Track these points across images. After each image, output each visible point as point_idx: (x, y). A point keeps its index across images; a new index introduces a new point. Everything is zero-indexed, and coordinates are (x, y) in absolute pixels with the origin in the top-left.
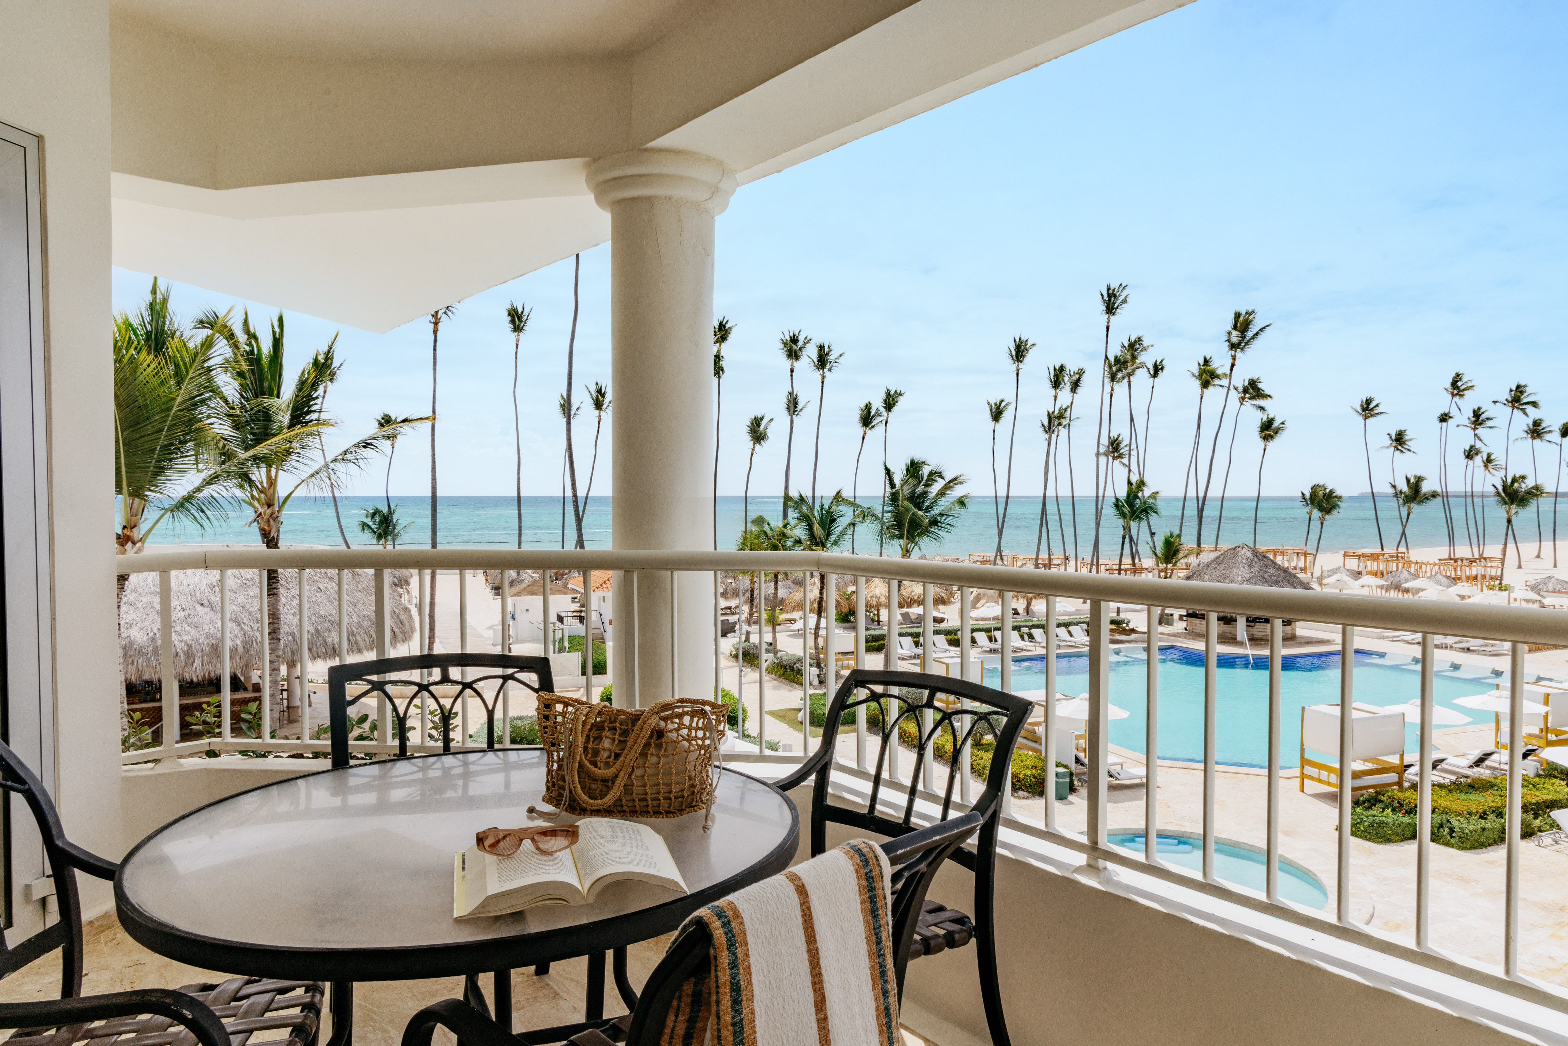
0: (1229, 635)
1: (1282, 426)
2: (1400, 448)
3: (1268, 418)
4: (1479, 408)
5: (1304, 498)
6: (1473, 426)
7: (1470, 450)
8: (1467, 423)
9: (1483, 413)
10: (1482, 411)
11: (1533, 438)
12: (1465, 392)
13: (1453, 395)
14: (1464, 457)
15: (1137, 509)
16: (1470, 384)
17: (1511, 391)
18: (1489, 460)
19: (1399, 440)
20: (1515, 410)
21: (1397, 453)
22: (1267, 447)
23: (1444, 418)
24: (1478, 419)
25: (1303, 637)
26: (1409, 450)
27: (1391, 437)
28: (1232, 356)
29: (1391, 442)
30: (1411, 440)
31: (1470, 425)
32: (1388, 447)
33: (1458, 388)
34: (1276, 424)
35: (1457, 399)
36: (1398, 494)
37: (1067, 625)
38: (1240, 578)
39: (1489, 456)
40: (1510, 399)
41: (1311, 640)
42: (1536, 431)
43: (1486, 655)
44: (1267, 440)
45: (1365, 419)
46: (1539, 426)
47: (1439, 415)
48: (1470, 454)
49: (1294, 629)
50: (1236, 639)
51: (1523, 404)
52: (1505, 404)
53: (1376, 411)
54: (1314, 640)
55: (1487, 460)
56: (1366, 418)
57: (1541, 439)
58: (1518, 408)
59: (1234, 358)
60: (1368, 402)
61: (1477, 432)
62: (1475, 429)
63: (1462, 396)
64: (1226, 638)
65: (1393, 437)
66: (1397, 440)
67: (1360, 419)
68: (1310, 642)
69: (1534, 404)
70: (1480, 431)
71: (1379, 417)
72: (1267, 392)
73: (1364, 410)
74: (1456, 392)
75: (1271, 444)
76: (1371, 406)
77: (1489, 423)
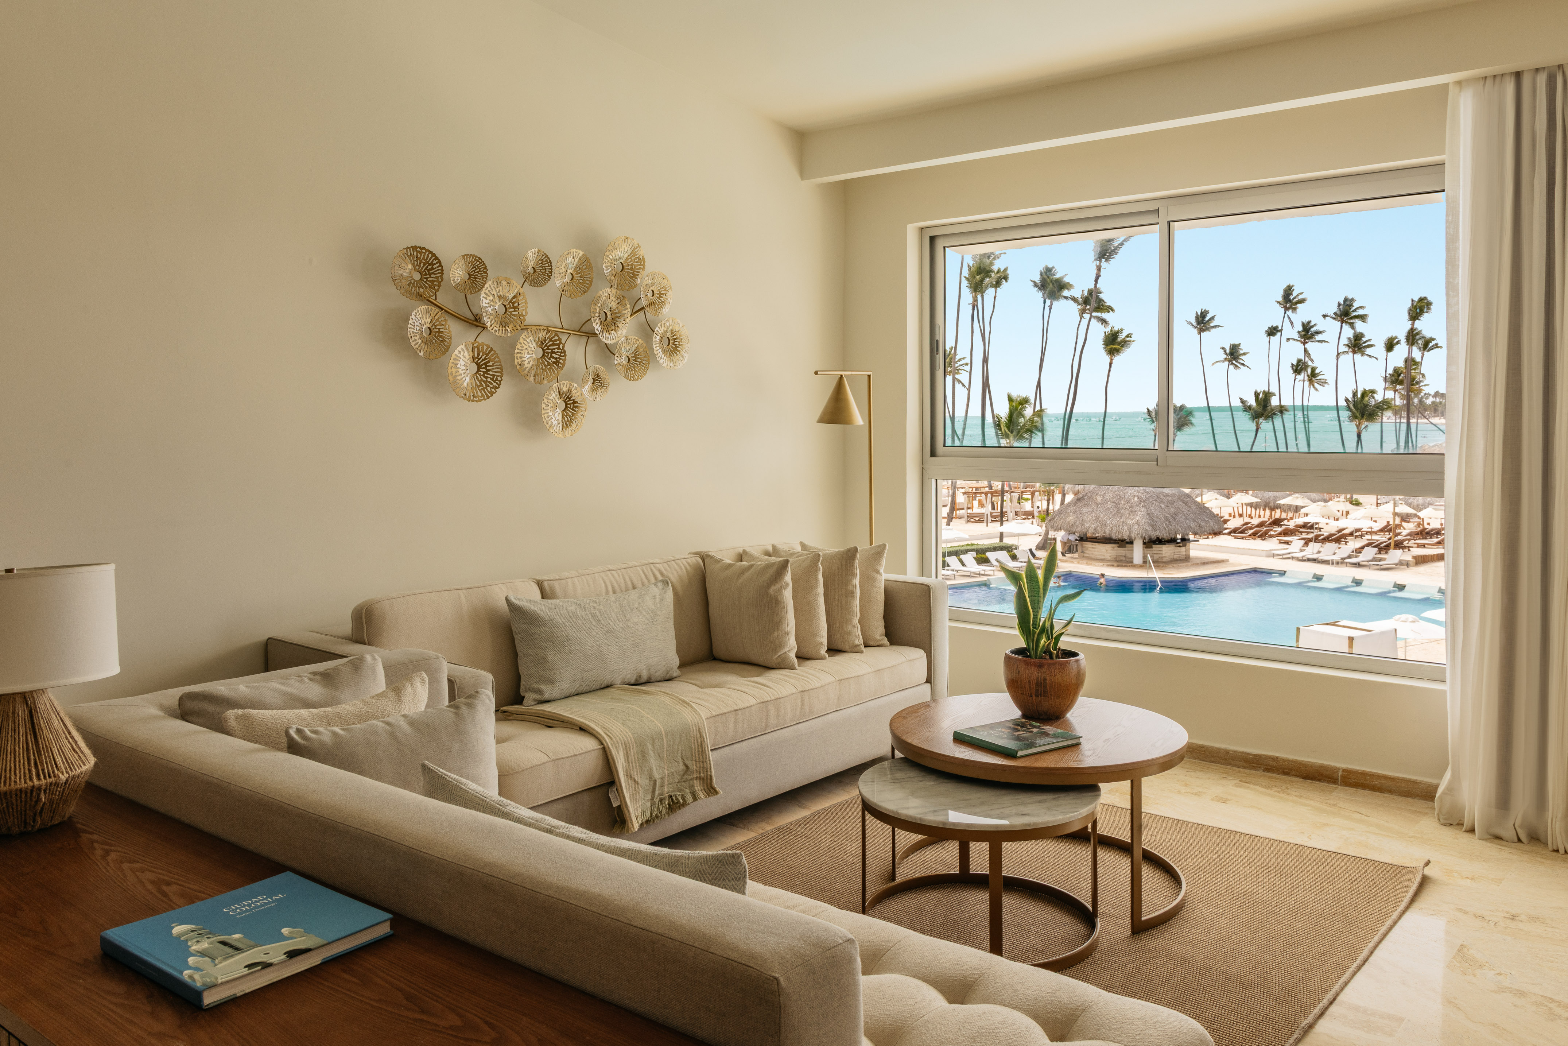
0: (1124, 559)
1: (1128, 339)
2: (1234, 362)
3: (1111, 331)
4: (1309, 322)
5: (1150, 415)
6: (1302, 340)
7: (1298, 365)
8: (1297, 337)
9: (1312, 327)
10: (1312, 324)
11: (1354, 352)
12: (1298, 305)
13: (1286, 309)
14: (1291, 371)
15: (1021, 428)
16: (1300, 297)
17: (1339, 304)
18: (1313, 375)
19: (1234, 355)
20: (1344, 324)
21: (1231, 367)
22: (1114, 362)
23: (1272, 332)
24: (1307, 333)
25: (1197, 558)
26: (1243, 365)
27: (1225, 351)
28: (1097, 266)
29: (1225, 356)
30: (1244, 354)
31: (1299, 339)
32: (1223, 361)
33: (1290, 301)
34: (1122, 337)
35: (1289, 313)
36: (1247, 408)
37: (956, 553)
38: (1136, 499)
39: (1313, 369)
40: (1338, 313)
41: (1206, 561)
42: (1357, 345)
43: (1378, 569)
44: (1113, 354)
45: (1200, 333)
46: (1360, 339)
47: (1266, 329)
48: (1299, 368)
49: (1188, 551)
50: (1132, 562)
51: (1352, 318)
52: (1334, 318)
53: (1212, 325)
54: (1210, 561)
55: (1311, 374)
56: (1201, 331)
57: (1363, 354)
58: (1346, 322)
59: (1099, 269)
60: (1204, 314)
61: (1306, 346)
62: (1304, 343)
63: (1294, 309)
64: (1121, 561)
65: (1228, 351)
66: (1232, 354)
67: (1195, 331)
68: (1206, 563)
69: (1363, 318)
70: (1310, 346)
71: (1213, 330)
72: (1109, 303)
73: (1199, 323)
74: (1288, 305)
75: (1117, 359)
76: (1207, 319)
77: (1318, 337)
